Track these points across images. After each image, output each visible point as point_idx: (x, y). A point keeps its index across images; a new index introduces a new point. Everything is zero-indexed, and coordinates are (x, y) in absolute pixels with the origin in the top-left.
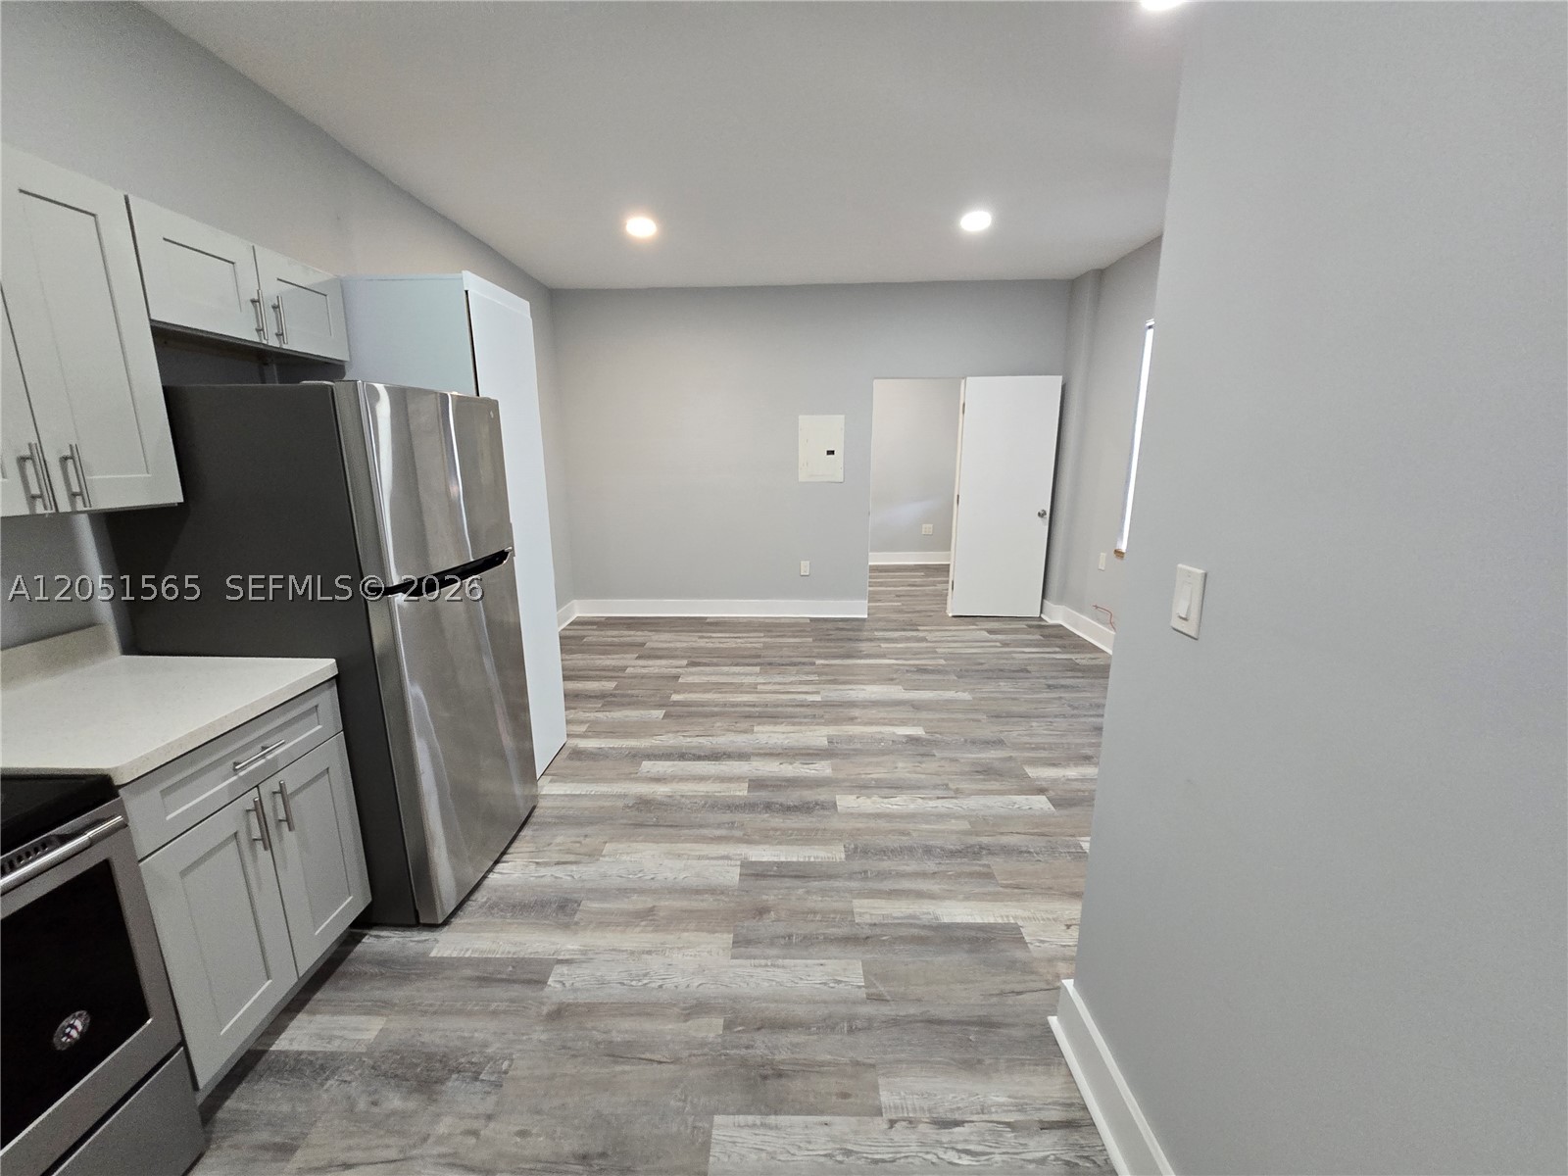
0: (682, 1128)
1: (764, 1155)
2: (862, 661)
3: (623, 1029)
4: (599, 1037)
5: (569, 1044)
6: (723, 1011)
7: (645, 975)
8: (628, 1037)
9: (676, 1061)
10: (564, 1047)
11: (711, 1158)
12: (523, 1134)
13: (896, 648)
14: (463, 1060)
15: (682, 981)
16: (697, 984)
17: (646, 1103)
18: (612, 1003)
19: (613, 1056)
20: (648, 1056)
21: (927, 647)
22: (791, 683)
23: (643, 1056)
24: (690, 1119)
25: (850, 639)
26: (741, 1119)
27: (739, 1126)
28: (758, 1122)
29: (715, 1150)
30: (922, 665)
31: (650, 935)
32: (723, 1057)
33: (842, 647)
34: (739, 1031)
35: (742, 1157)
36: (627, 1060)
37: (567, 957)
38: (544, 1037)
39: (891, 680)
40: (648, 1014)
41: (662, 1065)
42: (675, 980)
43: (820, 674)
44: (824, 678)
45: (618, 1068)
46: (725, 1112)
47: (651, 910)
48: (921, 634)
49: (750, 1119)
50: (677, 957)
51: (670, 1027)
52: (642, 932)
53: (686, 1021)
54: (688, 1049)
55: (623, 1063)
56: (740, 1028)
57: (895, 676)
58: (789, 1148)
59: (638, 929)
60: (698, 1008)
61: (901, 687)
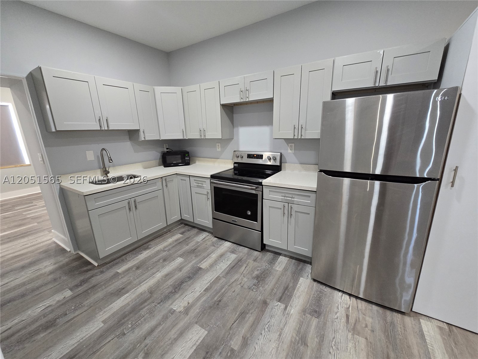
0: (211, 323)
1: (189, 340)
3: (250, 318)
4: (251, 312)
5: (253, 304)
6: (239, 352)
7: (269, 331)
8: (246, 319)
9: (230, 328)
10: (252, 303)
11: (199, 326)
12: (234, 291)
14: (261, 283)
15: (261, 342)
16: (256, 347)
17: (223, 317)
18: (262, 317)
19: (242, 313)
20: (237, 321)
23: (238, 320)
24: (211, 326)
26: (201, 339)
27: (200, 337)
28: (197, 343)
29: (200, 328)
31: (289, 339)
32: (222, 343)
34: (228, 353)
35: (193, 334)
36: (239, 316)
37: (288, 309)
38: (258, 299)
40: (251, 327)
41: (232, 324)
42: (262, 340)
45: (238, 314)
46: (207, 335)
47: (306, 344)
49: (199, 341)
50: (274, 345)
51: (243, 331)
52: (292, 336)
53: (243, 337)
54: (232, 334)
55: (239, 315)
56: (229, 354)
58: (184, 348)
59: (294, 335)
60: (245, 343)
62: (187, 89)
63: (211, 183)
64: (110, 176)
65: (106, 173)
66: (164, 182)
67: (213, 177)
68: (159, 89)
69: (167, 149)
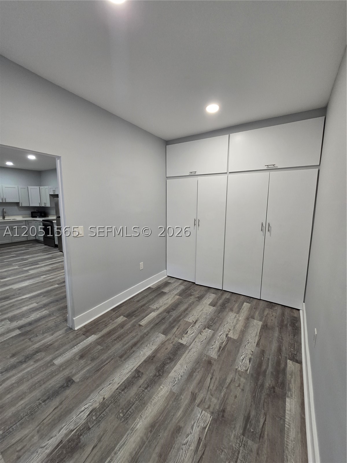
2: (39, 292)
13: (27, 305)
21: (7, 313)
22: (57, 277)
25: (57, 301)
30: (7, 301)
33: (56, 295)
39: (20, 289)
43: (50, 282)
44: (48, 282)
48: (15, 324)
57: (19, 291)
61: (14, 288)
62: (41, 187)
63: (43, 223)
64: (5, 219)
65: (4, 218)
66: (27, 223)
67: (43, 220)
68: (30, 187)
69: (37, 210)
